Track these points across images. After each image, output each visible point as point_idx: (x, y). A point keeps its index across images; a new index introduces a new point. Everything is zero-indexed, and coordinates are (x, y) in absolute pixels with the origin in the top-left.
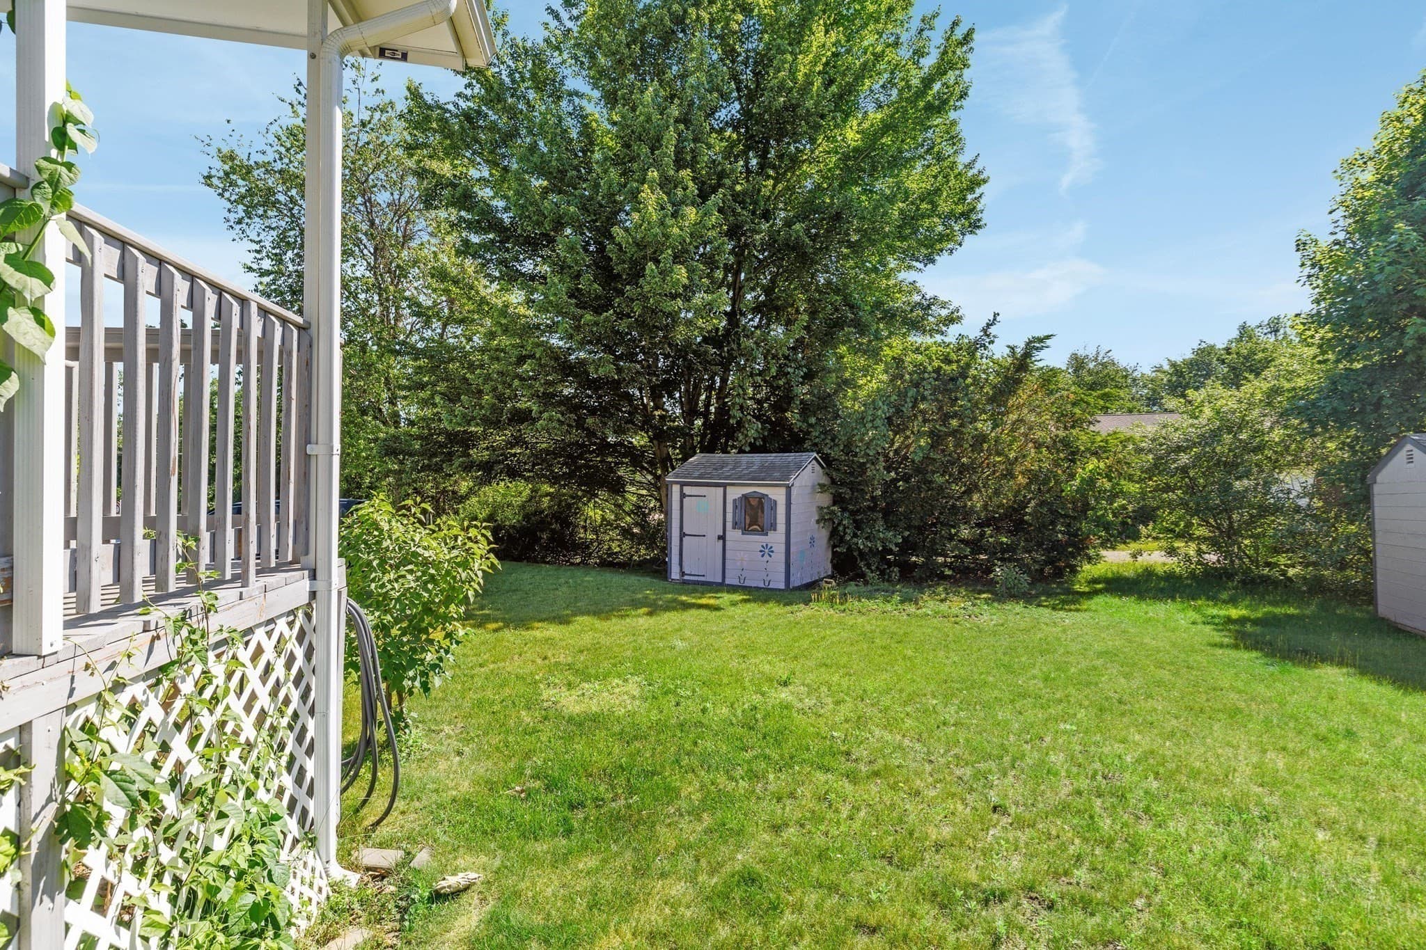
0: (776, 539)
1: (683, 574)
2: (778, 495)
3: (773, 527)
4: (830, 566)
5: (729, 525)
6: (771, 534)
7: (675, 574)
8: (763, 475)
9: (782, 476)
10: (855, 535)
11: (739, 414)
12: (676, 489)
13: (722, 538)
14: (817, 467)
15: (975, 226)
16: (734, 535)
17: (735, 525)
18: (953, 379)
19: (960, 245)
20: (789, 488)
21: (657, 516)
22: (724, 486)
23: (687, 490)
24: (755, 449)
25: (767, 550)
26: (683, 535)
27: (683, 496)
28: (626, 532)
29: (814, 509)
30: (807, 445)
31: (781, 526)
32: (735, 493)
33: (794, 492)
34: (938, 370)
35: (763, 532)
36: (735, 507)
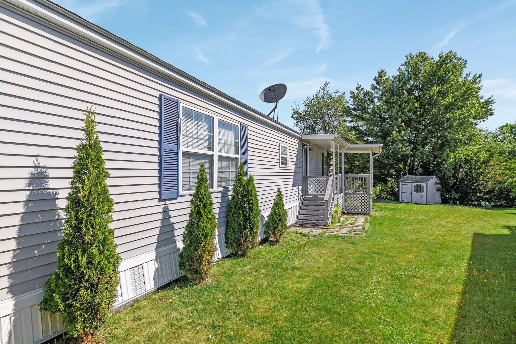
0: (424, 194)
1: (402, 200)
2: (424, 185)
3: (423, 191)
4: (441, 201)
5: (413, 191)
6: (423, 193)
7: (400, 200)
8: (422, 180)
9: (425, 181)
10: (447, 194)
11: (416, 167)
12: (401, 183)
13: (411, 193)
14: (436, 179)
15: (491, 114)
16: (414, 193)
17: (414, 191)
18: (469, 160)
19: (487, 119)
20: (427, 184)
21: (397, 189)
22: (412, 183)
23: (403, 183)
24: (421, 174)
25: (422, 196)
26: (402, 193)
27: (402, 184)
28: (388, 193)
29: (435, 188)
30: (434, 173)
31: (425, 191)
32: (414, 184)
33: (428, 184)
34: (465, 159)
35: (421, 192)
36: (414, 187)
